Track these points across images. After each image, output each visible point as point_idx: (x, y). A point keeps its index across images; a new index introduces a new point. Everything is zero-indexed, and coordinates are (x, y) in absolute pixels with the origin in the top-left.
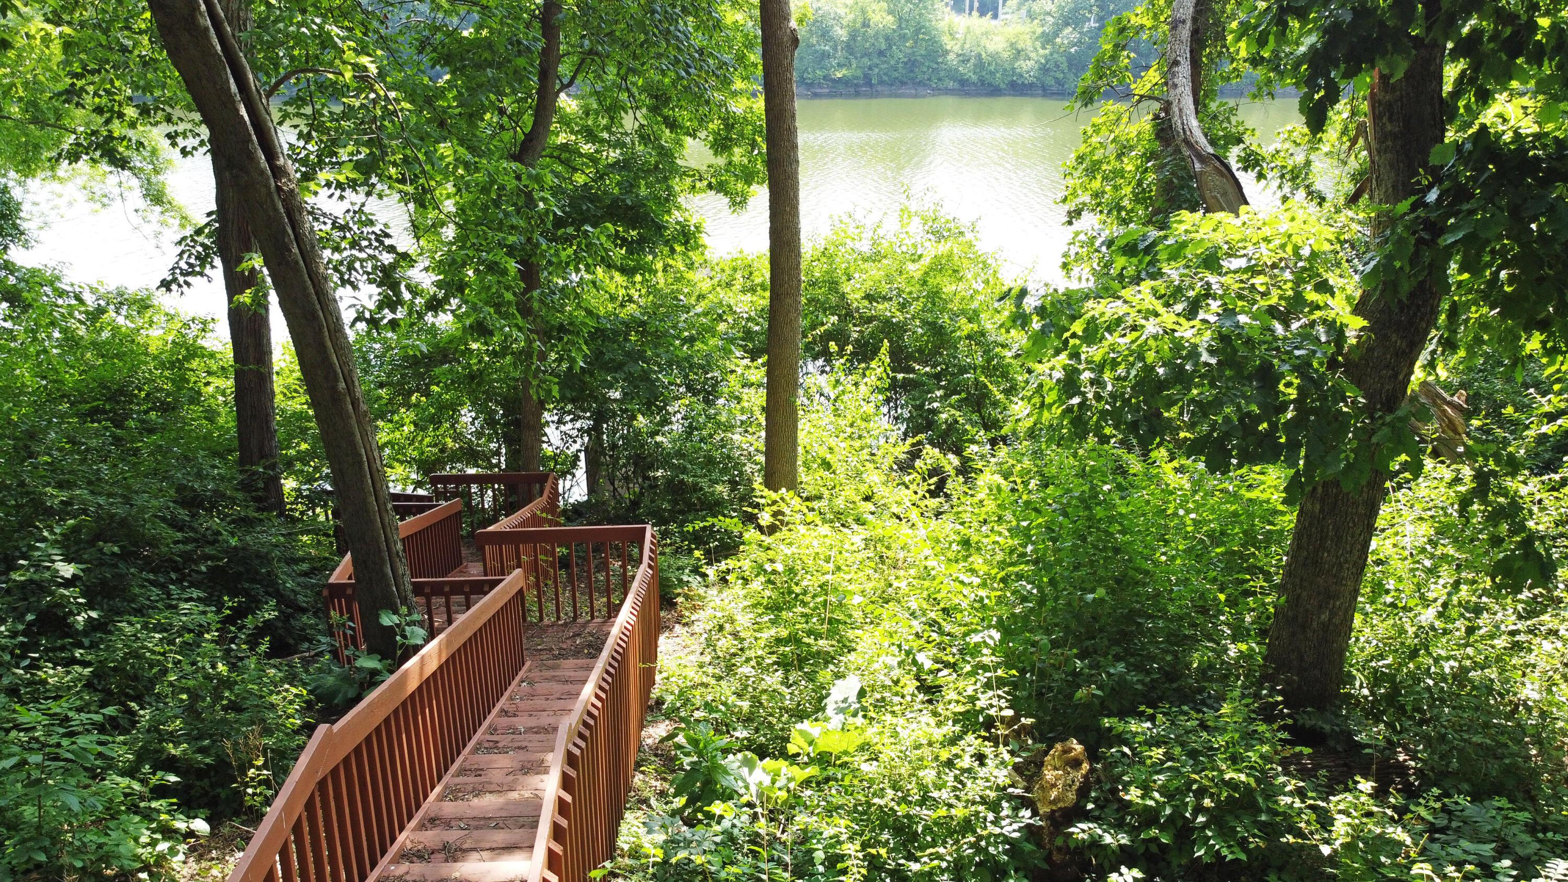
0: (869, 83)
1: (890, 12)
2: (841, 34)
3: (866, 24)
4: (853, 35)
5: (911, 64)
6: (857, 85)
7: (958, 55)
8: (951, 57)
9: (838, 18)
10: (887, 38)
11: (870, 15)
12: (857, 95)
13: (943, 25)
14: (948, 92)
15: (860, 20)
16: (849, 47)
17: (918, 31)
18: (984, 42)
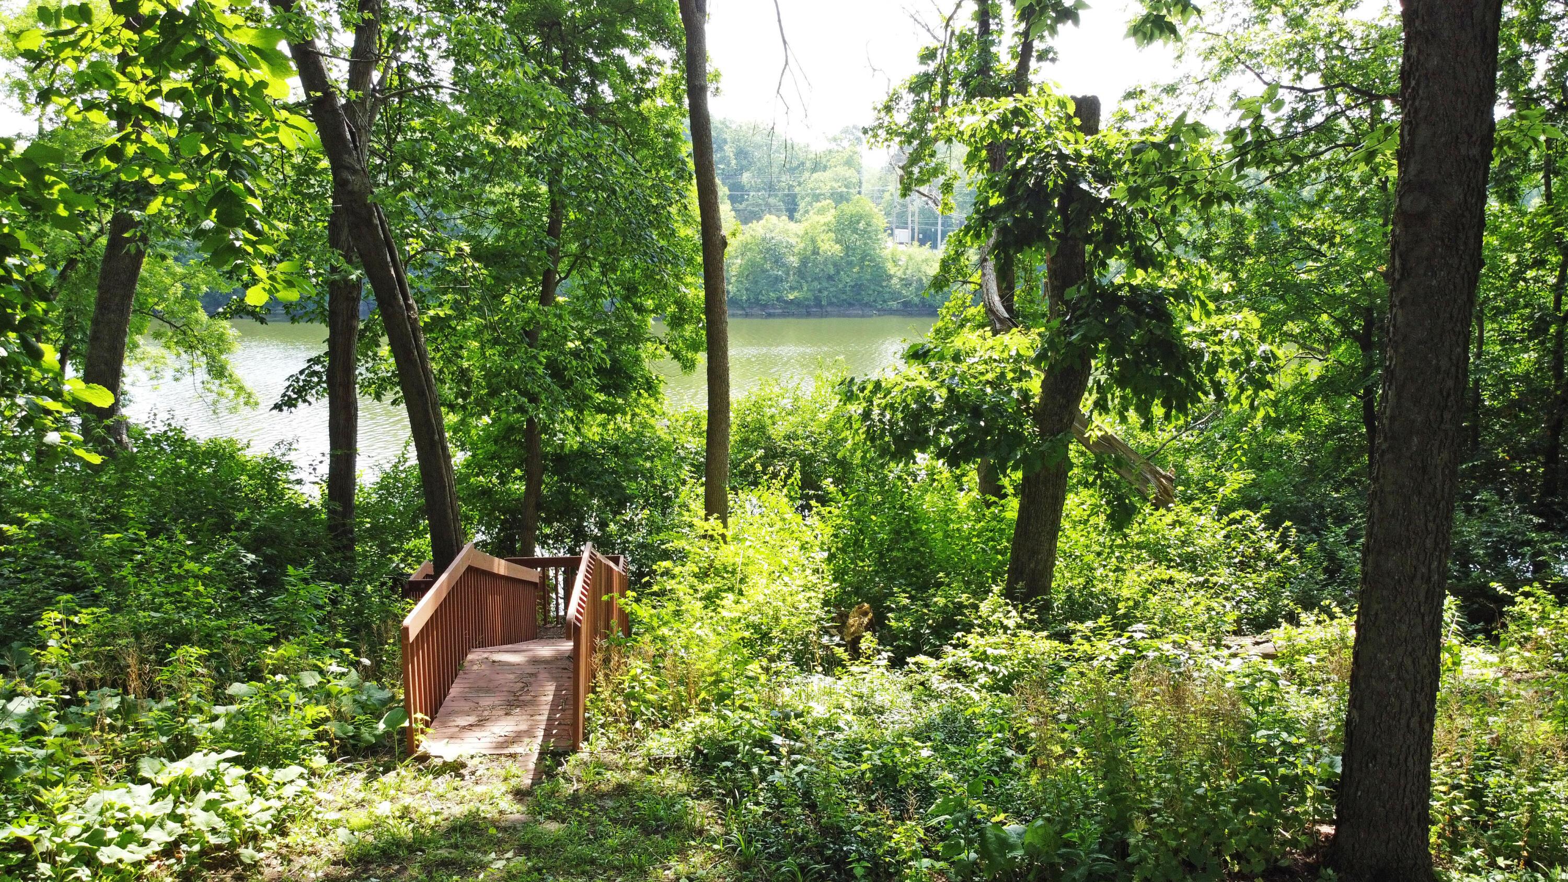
0: (818, 304)
1: (838, 242)
2: (794, 261)
3: (815, 252)
4: (804, 262)
5: (858, 287)
6: (808, 306)
7: (901, 279)
8: (895, 281)
9: (790, 246)
10: (835, 265)
11: (820, 244)
12: (809, 315)
13: (886, 253)
14: (892, 312)
15: (810, 248)
16: (801, 272)
17: (863, 259)
18: (924, 268)
